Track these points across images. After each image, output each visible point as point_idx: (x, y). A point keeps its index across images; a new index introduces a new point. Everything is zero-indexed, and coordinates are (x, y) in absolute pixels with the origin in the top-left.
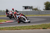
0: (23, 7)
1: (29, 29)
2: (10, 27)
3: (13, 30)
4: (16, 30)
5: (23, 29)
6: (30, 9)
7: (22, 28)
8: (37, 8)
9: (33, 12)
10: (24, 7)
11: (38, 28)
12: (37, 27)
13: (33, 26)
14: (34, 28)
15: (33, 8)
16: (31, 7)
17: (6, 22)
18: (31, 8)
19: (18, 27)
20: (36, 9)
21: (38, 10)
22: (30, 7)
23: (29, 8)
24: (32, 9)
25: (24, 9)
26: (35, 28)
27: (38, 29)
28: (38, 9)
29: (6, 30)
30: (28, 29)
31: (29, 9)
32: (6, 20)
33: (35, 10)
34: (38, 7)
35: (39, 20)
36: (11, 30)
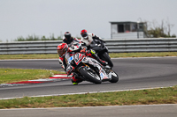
0: (113, 23)
1: (133, 103)
2: (65, 97)
3: (76, 105)
4: (86, 105)
5: (112, 104)
6: (136, 33)
7: (109, 99)
8: (162, 30)
9: (148, 43)
10: (116, 26)
11: (164, 98)
12: (162, 96)
13: (146, 92)
14: (150, 98)
15: (149, 29)
16: (142, 24)
17: (51, 77)
18: (139, 27)
19: (93, 96)
20: (157, 33)
21: (165, 36)
22: (136, 24)
23: (132, 27)
24: (145, 33)
25: (116, 31)
26: (154, 99)
27: (165, 102)
28: (166, 32)
29: (52, 105)
30: (129, 104)
31: (133, 31)
32: (51, 72)
33: (156, 36)
34: (165, 25)
35: (167, 70)
36: (70, 106)
